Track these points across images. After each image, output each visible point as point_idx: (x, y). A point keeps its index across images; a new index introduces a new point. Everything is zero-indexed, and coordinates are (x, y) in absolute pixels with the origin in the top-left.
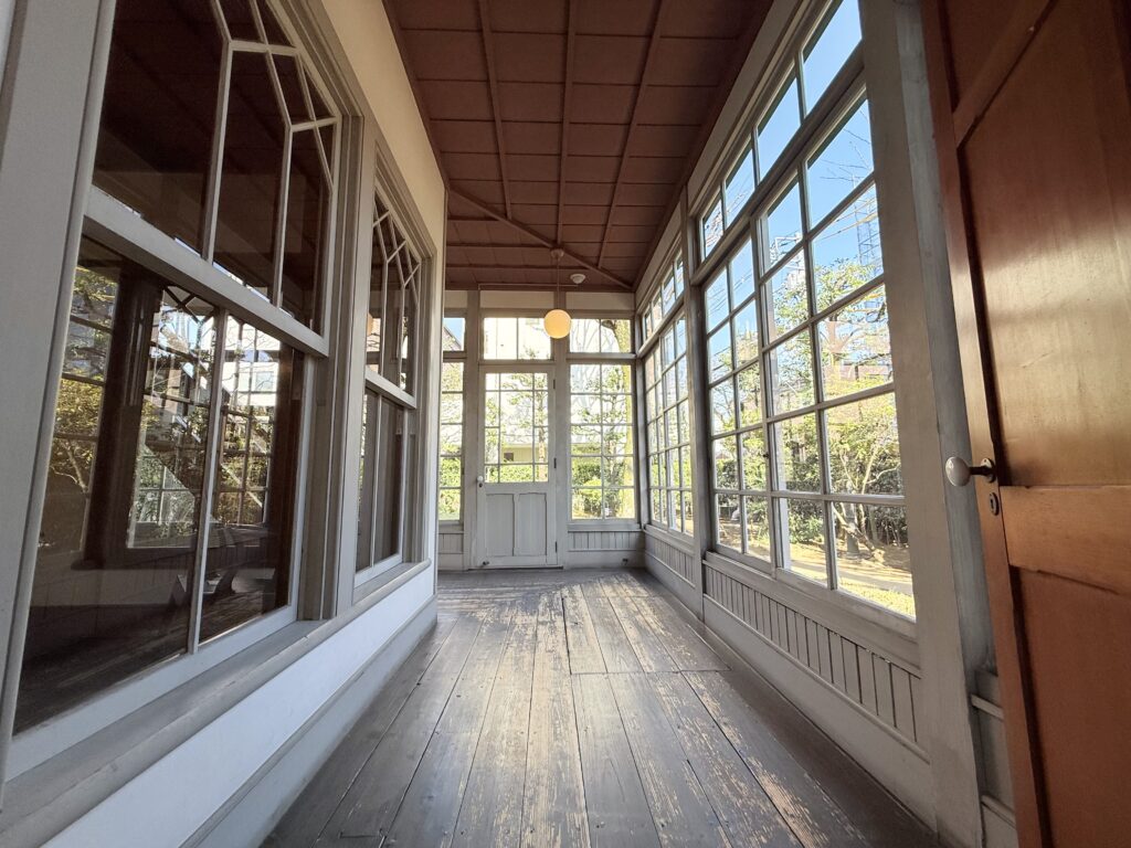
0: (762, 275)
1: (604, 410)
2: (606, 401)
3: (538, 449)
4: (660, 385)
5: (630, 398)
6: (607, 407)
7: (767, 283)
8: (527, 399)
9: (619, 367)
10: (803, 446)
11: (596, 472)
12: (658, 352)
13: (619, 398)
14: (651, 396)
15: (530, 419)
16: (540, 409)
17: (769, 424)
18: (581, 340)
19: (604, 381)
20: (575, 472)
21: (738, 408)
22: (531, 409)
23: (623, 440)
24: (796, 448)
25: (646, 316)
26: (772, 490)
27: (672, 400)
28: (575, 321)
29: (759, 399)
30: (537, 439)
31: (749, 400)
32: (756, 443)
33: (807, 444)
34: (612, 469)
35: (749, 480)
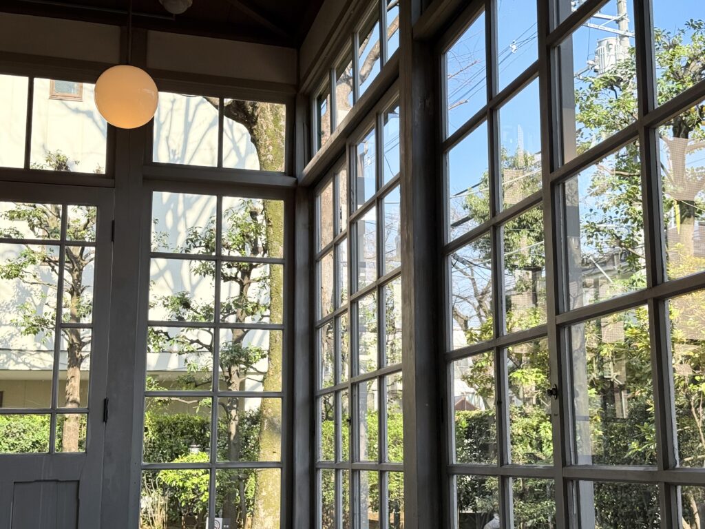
0: (554, 26)
1: (223, 299)
2: (227, 279)
3: (66, 382)
4: (344, 245)
5: (280, 270)
6: (230, 291)
7: (563, 45)
8: (46, 268)
9: (258, 204)
10: (622, 388)
11: (197, 435)
12: (343, 176)
13: (256, 273)
14: (326, 266)
15: (49, 312)
16: (76, 291)
17: (560, 327)
18: (176, 142)
19: (224, 234)
20: (150, 436)
21: (499, 305)
22: (53, 291)
23: (262, 365)
24: (608, 391)
25: (320, 100)
26: (564, 464)
27: (368, 276)
28: (165, 97)
29: (541, 287)
30: (64, 359)
31: (519, 290)
32: (532, 378)
33: (629, 382)
34: (233, 430)
35: (518, 454)
